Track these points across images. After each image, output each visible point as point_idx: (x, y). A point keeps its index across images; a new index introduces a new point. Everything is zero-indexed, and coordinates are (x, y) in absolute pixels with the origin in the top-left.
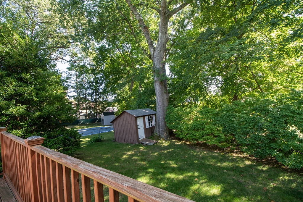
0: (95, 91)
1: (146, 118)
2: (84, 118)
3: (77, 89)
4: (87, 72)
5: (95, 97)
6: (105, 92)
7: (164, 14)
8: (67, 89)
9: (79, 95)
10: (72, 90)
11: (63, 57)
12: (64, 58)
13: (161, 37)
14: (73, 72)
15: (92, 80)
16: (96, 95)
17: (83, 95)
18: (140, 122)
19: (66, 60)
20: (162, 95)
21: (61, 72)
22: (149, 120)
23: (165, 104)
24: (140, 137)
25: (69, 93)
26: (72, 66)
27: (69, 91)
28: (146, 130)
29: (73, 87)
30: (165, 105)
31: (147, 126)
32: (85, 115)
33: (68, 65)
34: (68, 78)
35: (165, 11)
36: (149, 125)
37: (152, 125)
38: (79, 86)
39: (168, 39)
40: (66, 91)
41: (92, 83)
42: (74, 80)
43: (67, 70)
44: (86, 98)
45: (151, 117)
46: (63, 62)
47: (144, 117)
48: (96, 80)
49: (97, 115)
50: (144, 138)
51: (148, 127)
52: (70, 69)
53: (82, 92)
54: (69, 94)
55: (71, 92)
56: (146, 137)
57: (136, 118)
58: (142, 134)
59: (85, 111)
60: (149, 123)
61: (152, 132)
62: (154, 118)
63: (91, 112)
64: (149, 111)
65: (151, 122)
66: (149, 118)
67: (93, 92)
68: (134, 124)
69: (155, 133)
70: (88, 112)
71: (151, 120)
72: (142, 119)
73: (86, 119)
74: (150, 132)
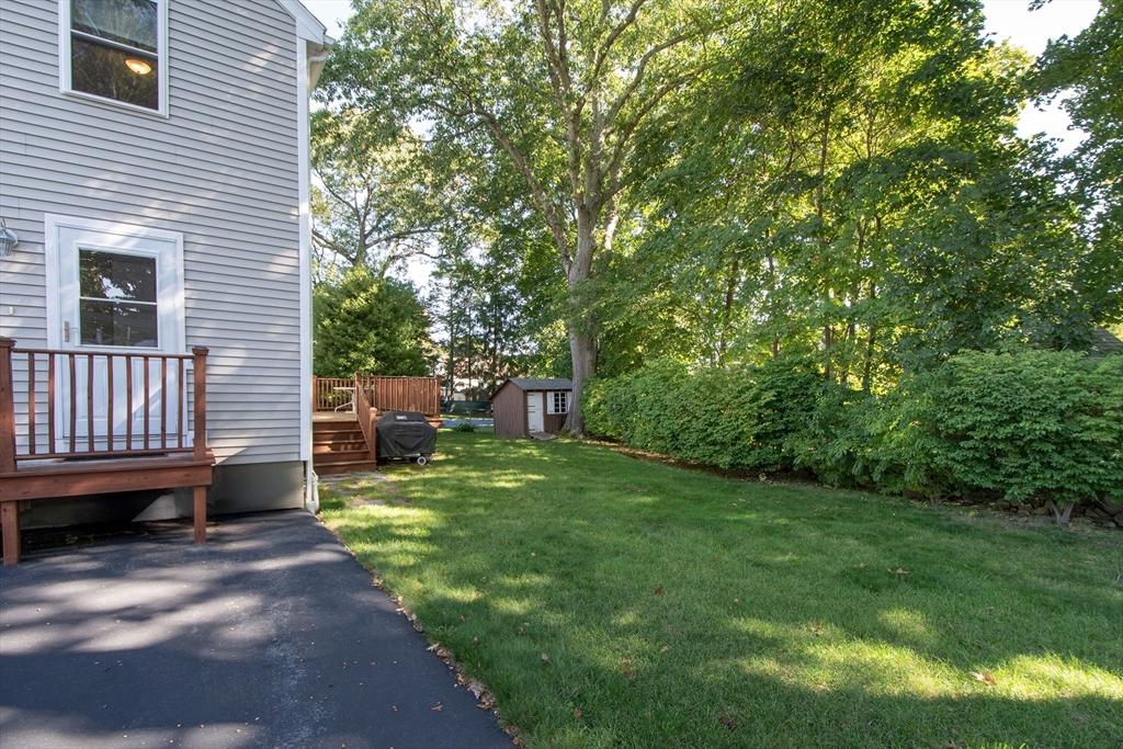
0: (493, 329)
1: (551, 397)
2: (463, 398)
3: (450, 323)
4: (474, 283)
5: (492, 345)
7: (582, 208)
9: (455, 339)
10: (440, 325)
11: (423, 250)
12: (426, 250)
13: (581, 244)
14: (445, 281)
15: (488, 299)
16: (495, 341)
17: (465, 338)
18: (535, 401)
20: (582, 354)
22: (557, 400)
23: (586, 370)
24: (531, 427)
25: (433, 333)
26: (442, 265)
27: (432, 329)
28: (547, 417)
29: (442, 318)
30: (587, 373)
31: (551, 410)
32: (467, 393)
34: (432, 298)
36: (557, 410)
37: (563, 410)
38: (456, 318)
40: (427, 330)
41: (488, 306)
42: (446, 299)
43: (432, 278)
44: (471, 347)
45: (563, 395)
47: (544, 392)
48: (498, 301)
50: (542, 430)
51: (554, 413)
52: (437, 275)
53: (462, 331)
54: (433, 337)
55: (438, 330)
56: (546, 431)
57: (526, 392)
58: (536, 422)
59: (466, 381)
60: (557, 405)
61: (562, 425)
62: (569, 398)
63: (481, 384)
64: (563, 383)
65: (563, 405)
66: (556, 395)
67: (490, 331)
68: (521, 403)
69: (565, 427)
70: (475, 383)
71: (563, 400)
72: (541, 394)
73: (467, 400)
74: (556, 423)
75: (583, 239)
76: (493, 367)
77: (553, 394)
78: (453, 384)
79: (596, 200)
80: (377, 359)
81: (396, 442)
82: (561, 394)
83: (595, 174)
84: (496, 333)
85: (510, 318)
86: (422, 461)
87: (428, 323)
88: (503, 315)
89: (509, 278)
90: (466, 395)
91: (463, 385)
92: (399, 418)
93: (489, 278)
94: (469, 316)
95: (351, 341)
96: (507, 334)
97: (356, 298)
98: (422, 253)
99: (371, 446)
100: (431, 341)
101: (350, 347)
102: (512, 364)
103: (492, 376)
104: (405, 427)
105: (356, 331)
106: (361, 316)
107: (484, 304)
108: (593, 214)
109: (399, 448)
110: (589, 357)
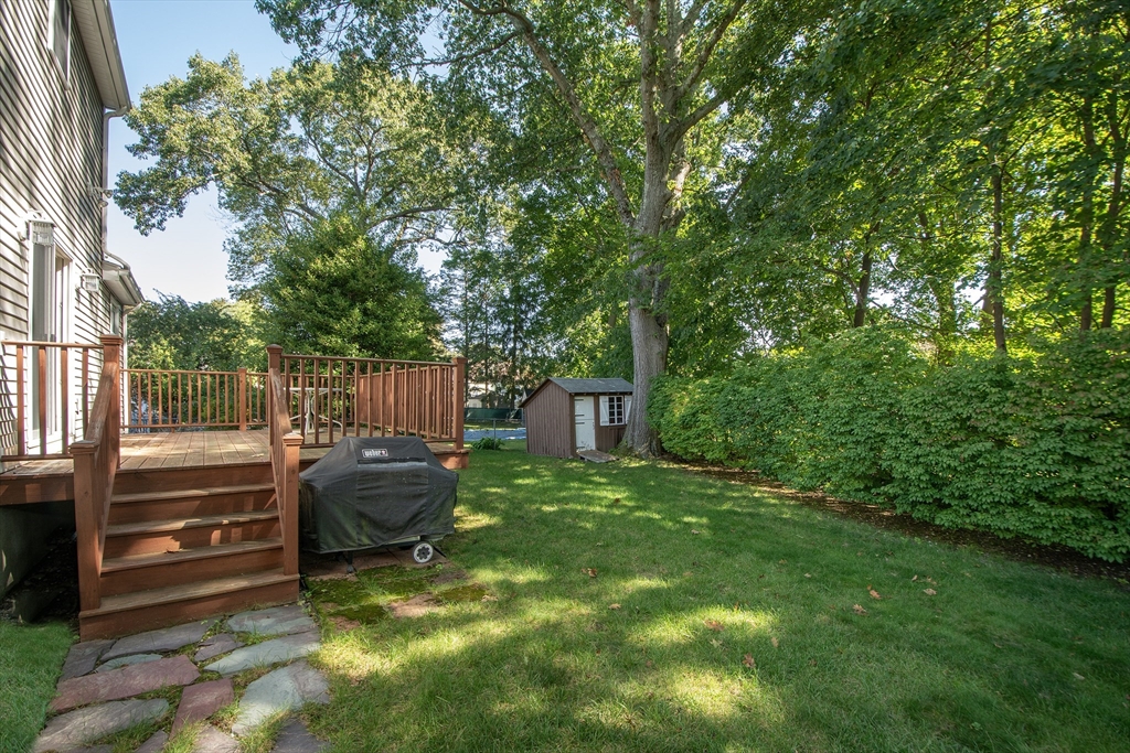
0: (513, 327)
1: (604, 402)
2: (479, 404)
3: (463, 320)
4: (492, 274)
5: (511, 345)
6: (538, 330)
7: (653, 138)
8: (440, 323)
9: (469, 339)
10: (454, 323)
11: (434, 235)
12: (439, 235)
13: (648, 192)
14: (459, 273)
15: (507, 293)
16: (515, 341)
17: (481, 337)
18: (584, 408)
19: (440, 241)
20: (646, 344)
21: (428, 275)
22: (611, 407)
23: (654, 365)
24: (579, 444)
25: (445, 331)
26: (457, 255)
27: (444, 326)
28: (599, 429)
29: (456, 317)
30: (655, 370)
31: (605, 420)
32: (483, 399)
33: (444, 256)
34: (444, 291)
35: (653, 132)
36: (612, 421)
37: (620, 420)
38: (471, 313)
39: (668, 197)
40: (438, 327)
41: (507, 301)
42: (460, 293)
43: (445, 268)
44: (487, 348)
45: (619, 400)
46: (434, 248)
47: (596, 396)
48: (519, 296)
49: (514, 398)
50: (594, 448)
51: (608, 424)
52: (450, 265)
53: (478, 330)
54: (446, 336)
55: (451, 328)
56: (598, 449)
57: (573, 396)
58: (586, 438)
59: (483, 386)
60: (612, 414)
61: (619, 440)
62: (628, 403)
63: (498, 389)
64: (617, 384)
65: (619, 413)
66: (611, 400)
67: (509, 329)
68: (566, 411)
69: (623, 442)
70: (491, 388)
71: (619, 407)
72: (591, 400)
73: (484, 407)
74: (612, 437)
75: (652, 185)
76: (513, 371)
77: (607, 398)
78: (467, 388)
79: (671, 130)
80: (362, 347)
81: (362, 515)
82: (616, 398)
83: (670, 94)
84: (515, 332)
85: (531, 315)
86: (424, 552)
87: (438, 319)
88: (522, 312)
89: (533, 268)
90: (482, 401)
91: (478, 389)
92: (369, 454)
93: (510, 266)
94: (486, 313)
95: (320, 318)
96: (529, 334)
97: (331, 255)
98: (433, 238)
99: (286, 536)
100: (442, 340)
101: (320, 327)
102: (533, 366)
103: (512, 380)
104: (379, 475)
105: (331, 304)
106: (339, 283)
107: (503, 298)
108: (666, 150)
109: (368, 529)
110: (657, 348)
